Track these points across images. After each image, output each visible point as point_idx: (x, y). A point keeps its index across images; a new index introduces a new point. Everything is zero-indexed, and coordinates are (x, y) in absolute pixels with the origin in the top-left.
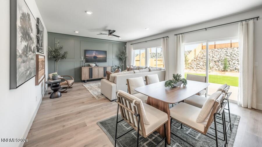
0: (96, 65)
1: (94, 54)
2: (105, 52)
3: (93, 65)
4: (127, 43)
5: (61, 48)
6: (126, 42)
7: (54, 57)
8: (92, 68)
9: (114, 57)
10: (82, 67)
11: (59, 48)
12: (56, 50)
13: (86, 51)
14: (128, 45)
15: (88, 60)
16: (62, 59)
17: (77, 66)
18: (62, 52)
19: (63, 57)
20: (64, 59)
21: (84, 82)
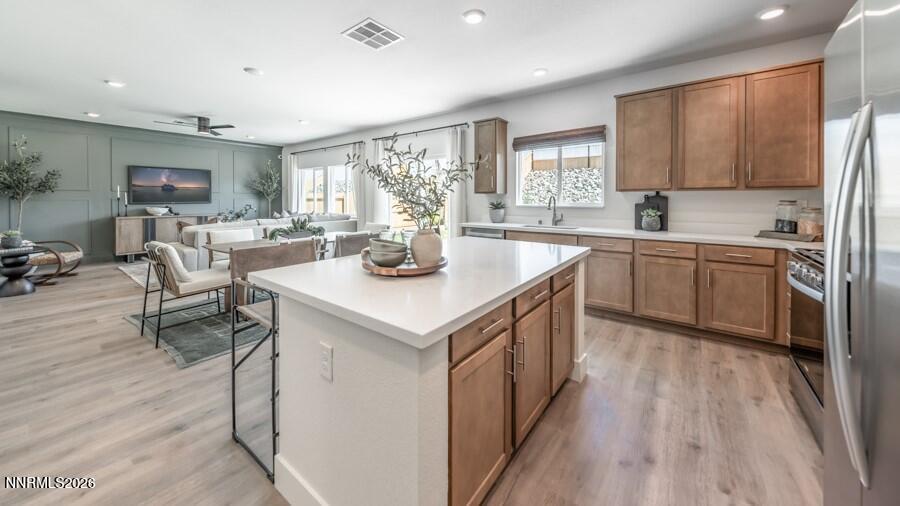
0: (170, 210)
1: (164, 180)
2: (206, 175)
3: (160, 211)
4: (284, 150)
5: (36, 159)
6: (282, 147)
7: (9, 187)
8: (153, 220)
9: (239, 187)
10: (117, 218)
11: (28, 159)
12: (14, 163)
13: (132, 171)
14: (286, 156)
15: (137, 197)
16: (41, 194)
17: (100, 212)
18: (39, 172)
19: (44, 186)
20: (48, 192)
21: (126, 261)
